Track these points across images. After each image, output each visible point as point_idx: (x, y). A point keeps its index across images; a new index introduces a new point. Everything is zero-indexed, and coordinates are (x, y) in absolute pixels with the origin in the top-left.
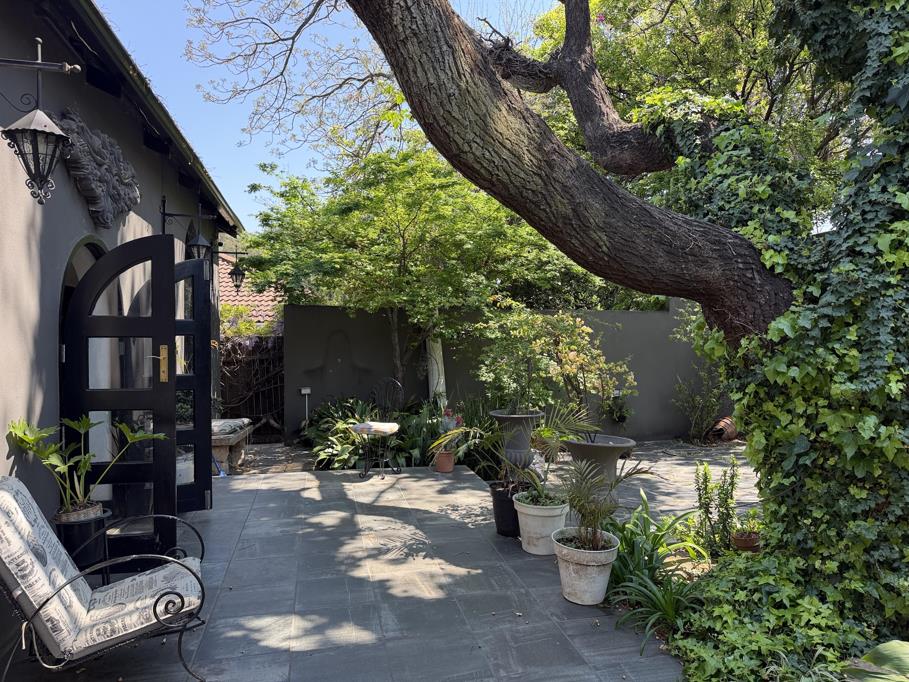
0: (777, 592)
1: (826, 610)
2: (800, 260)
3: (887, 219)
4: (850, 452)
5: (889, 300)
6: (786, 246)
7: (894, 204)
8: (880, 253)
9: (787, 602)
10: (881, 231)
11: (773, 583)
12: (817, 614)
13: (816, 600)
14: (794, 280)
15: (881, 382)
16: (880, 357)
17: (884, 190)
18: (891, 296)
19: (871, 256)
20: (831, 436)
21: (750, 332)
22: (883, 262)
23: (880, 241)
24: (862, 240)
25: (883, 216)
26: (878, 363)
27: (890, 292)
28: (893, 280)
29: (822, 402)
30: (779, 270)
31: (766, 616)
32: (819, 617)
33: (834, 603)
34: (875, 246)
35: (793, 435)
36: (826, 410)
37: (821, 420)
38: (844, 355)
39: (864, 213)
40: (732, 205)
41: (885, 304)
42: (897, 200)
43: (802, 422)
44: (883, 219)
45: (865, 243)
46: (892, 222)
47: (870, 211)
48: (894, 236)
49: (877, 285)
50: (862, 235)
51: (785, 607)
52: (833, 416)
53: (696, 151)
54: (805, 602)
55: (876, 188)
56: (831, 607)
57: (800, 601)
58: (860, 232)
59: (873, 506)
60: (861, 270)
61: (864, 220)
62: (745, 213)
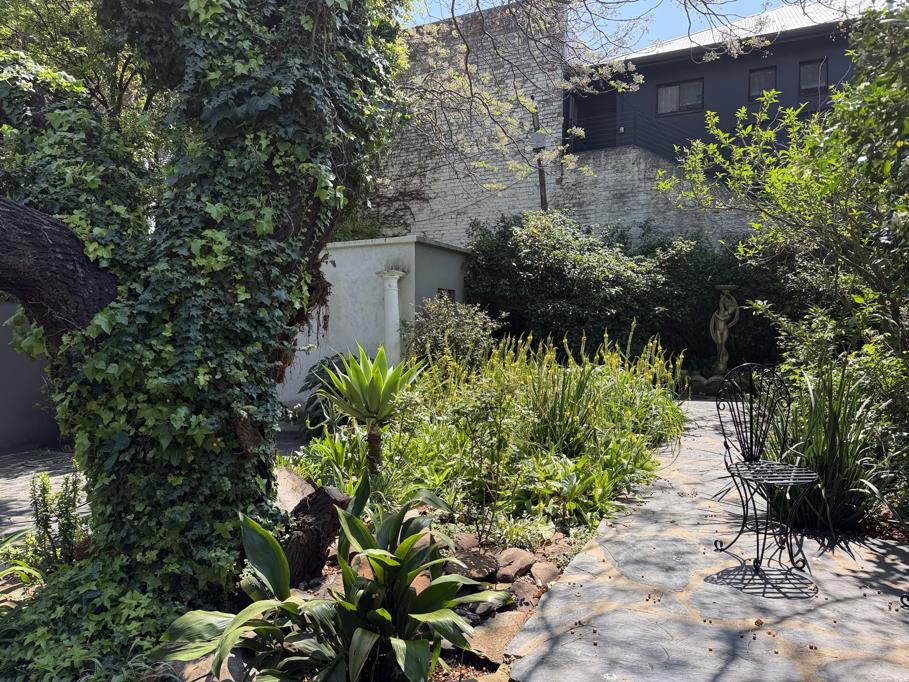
0: (98, 597)
1: (145, 600)
2: (125, 256)
3: (200, 226)
4: (165, 443)
5: (199, 300)
6: (112, 241)
7: (206, 213)
8: (193, 256)
9: (107, 604)
10: (195, 236)
11: (95, 588)
12: (136, 607)
13: (137, 593)
14: (120, 275)
15: (191, 375)
16: (190, 352)
17: (198, 199)
18: (201, 296)
19: (186, 258)
20: (149, 429)
21: (73, 328)
22: (194, 264)
23: (193, 244)
24: (178, 242)
25: (196, 222)
26: (188, 357)
27: (200, 293)
28: (202, 282)
29: (142, 397)
30: (104, 264)
31: (85, 625)
32: (139, 609)
33: (154, 591)
34: (189, 249)
35: (115, 432)
36: (145, 405)
37: (140, 415)
38: (161, 351)
39: (180, 217)
40: (58, 190)
41: (196, 303)
42: (208, 210)
43: (123, 419)
44: (197, 225)
45: (181, 245)
46: (204, 229)
47: (186, 217)
48: (204, 242)
49: (189, 286)
50: (179, 238)
51: (107, 610)
52: (151, 410)
53: (27, 123)
54: (126, 599)
55: (191, 196)
56: (151, 595)
57: (121, 599)
58: (177, 235)
59: (187, 490)
60: (176, 270)
61: (181, 224)
62: (72, 201)
